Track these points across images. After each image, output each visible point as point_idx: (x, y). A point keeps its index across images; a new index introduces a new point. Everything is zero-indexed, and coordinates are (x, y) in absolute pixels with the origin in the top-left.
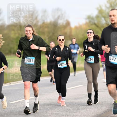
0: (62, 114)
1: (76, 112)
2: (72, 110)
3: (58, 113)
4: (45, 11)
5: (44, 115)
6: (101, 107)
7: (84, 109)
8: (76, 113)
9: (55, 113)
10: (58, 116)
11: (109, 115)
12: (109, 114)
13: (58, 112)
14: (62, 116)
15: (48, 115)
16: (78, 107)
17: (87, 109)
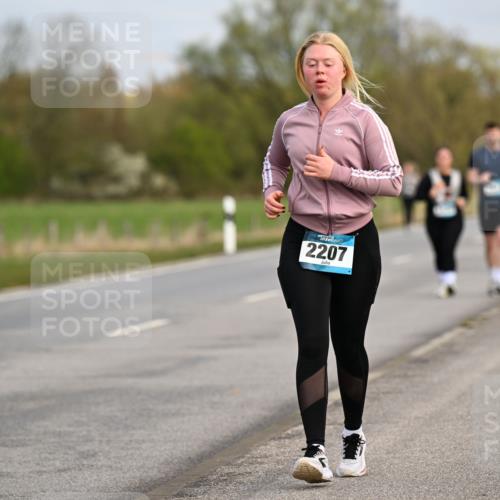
0: (84, 433)
1: (140, 428)
2: (126, 419)
3: (71, 429)
4: (17, 30)
5: (15, 438)
6: (242, 406)
7: (173, 415)
8: (142, 431)
9: (58, 429)
10: (72, 442)
11: (274, 439)
12: (272, 436)
13: (70, 426)
14: (87, 441)
15: (30, 440)
16: (151, 406)
17: (184, 415)
